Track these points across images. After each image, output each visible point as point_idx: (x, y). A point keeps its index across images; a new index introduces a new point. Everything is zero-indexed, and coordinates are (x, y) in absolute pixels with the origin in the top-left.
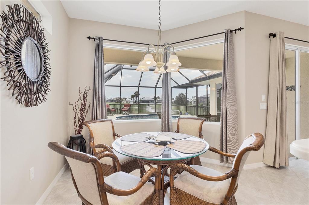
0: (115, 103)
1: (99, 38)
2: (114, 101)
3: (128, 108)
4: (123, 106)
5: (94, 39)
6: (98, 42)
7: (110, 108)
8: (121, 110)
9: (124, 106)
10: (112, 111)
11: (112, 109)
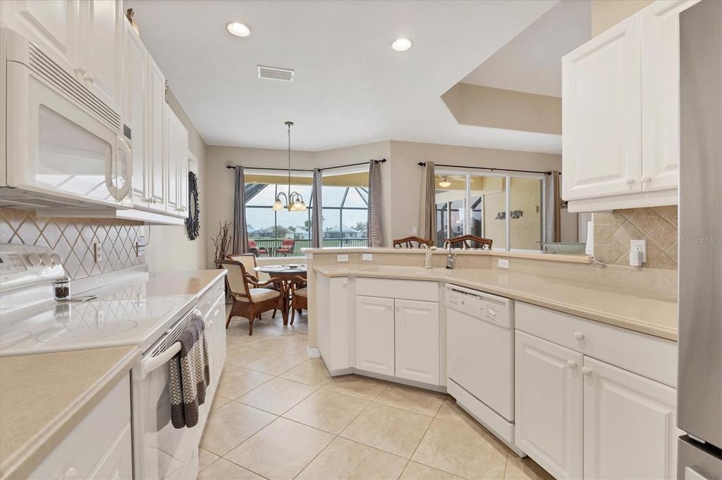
0: (269, 238)
1: (240, 167)
2: (269, 234)
3: (290, 246)
4: (280, 244)
5: (234, 168)
6: (238, 171)
7: (257, 248)
8: (277, 252)
9: (283, 244)
10: (261, 253)
11: (261, 249)
